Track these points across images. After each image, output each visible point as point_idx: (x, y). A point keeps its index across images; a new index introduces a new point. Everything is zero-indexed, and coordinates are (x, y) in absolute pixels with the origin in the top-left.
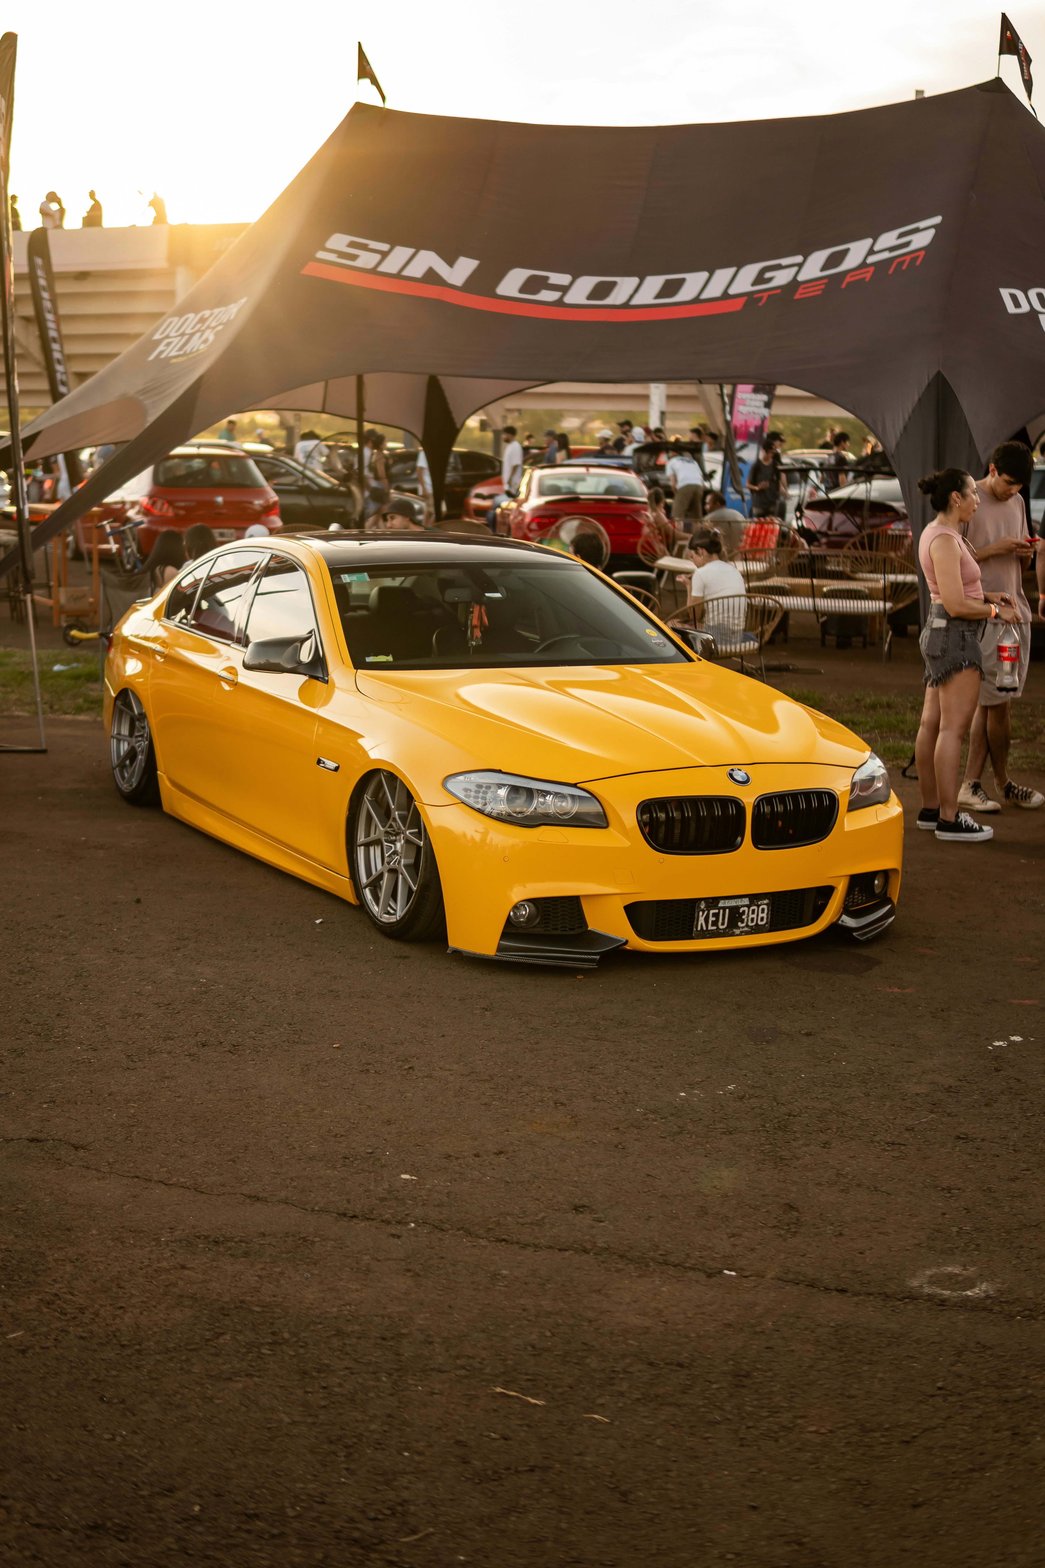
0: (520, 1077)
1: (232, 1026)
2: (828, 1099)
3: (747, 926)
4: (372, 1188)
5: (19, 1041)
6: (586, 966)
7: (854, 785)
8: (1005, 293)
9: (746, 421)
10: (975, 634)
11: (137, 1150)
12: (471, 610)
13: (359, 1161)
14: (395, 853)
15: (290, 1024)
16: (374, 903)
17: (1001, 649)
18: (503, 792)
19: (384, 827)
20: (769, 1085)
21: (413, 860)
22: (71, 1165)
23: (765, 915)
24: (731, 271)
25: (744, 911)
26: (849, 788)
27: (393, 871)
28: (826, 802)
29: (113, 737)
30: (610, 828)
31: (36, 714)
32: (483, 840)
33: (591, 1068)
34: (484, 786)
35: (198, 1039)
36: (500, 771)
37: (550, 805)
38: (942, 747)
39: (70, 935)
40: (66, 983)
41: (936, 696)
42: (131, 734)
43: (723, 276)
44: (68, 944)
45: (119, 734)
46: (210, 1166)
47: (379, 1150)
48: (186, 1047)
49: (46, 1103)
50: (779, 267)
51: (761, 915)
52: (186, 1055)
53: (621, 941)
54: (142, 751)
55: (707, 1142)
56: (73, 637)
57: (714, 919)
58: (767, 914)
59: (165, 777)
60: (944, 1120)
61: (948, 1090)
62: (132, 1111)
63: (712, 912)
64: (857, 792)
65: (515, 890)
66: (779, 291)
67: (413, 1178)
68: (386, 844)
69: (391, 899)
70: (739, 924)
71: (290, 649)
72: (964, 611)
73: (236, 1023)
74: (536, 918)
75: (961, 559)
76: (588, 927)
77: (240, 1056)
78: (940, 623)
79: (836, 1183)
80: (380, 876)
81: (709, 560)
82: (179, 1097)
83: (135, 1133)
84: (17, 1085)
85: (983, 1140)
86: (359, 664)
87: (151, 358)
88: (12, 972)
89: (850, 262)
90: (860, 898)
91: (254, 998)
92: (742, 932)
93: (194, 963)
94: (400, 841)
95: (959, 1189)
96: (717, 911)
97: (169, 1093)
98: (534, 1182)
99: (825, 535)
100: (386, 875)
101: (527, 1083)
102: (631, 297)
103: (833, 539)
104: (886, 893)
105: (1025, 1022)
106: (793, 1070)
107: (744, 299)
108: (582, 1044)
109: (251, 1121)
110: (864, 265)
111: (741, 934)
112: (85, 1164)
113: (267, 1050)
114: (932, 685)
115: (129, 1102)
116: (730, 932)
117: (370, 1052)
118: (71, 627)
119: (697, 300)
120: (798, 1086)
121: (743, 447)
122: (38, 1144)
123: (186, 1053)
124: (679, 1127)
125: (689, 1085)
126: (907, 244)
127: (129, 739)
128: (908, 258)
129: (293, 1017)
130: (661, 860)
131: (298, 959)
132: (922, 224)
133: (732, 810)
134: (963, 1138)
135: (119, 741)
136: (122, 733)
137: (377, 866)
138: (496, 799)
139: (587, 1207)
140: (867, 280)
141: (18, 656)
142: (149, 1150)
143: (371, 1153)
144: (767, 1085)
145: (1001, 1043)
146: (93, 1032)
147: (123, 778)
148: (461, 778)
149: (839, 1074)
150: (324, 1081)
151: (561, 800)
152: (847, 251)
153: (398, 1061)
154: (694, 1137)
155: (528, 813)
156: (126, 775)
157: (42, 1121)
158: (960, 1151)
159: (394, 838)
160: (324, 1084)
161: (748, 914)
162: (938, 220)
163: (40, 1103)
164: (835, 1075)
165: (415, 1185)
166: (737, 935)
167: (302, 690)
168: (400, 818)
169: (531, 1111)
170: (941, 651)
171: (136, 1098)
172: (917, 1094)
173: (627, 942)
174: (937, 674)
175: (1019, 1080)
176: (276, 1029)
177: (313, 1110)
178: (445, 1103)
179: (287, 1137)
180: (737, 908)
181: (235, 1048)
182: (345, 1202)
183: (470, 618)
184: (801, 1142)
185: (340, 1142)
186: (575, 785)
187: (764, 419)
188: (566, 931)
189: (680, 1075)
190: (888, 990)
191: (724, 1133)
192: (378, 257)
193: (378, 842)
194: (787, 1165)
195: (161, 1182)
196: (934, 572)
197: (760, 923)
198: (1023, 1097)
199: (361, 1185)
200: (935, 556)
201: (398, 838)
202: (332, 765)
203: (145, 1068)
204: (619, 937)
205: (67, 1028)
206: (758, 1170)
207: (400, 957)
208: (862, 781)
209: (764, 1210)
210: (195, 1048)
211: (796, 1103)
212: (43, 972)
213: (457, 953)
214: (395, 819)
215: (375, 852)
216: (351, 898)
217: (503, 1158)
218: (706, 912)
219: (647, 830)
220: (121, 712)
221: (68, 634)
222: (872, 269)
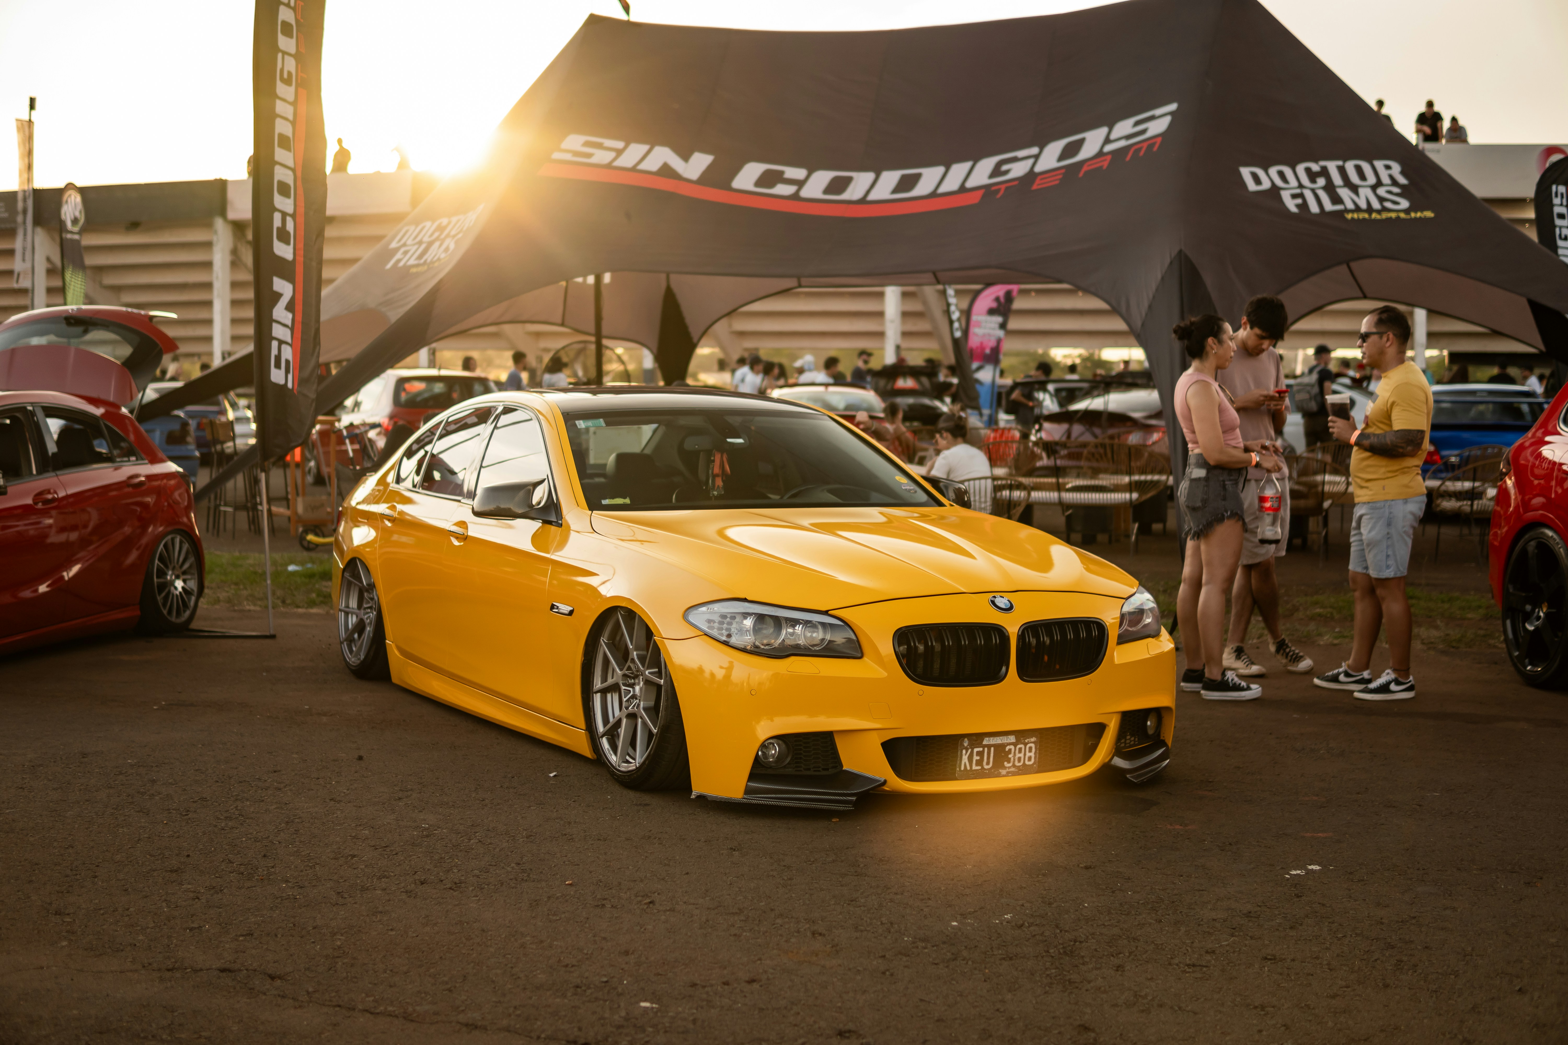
0: (772, 910)
1: (454, 866)
2: (1116, 926)
3: (1014, 766)
4: (607, 1015)
5: (219, 880)
6: (841, 807)
7: (1123, 616)
8: (1246, 172)
9: (982, 343)
10: (1236, 483)
11: (342, 980)
12: (712, 458)
13: (593, 990)
14: (634, 697)
15: (519, 864)
16: (611, 752)
17: (1263, 499)
18: (749, 623)
19: (621, 670)
20: (1049, 914)
21: (653, 703)
22: (265, 994)
23: (1032, 754)
24: (968, 165)
25: (1010, 750)
26: (1118, 620)
27: (632, 716)
28: (1095, 633)
29: (341, 610)
30: (865, 658)
31: (266, 607)
32: (727, 677)
33: (852, 901)
34: (729, 616)
35: (416, 877)
36: (745, 600)
37: (800, 635)
38: (1205, 602)
39: (285, 787)
40: (277, 828)
41: (1197, 551)
42: (360, 606)
43: (959, 170)
44: (282, 795)
45: (347, 607)
46: (423, 995)
47: (615, 980)
48: (403, 885)
49: (243, 936)
50: (1015, 160)
51: (1028, 754)
52: (402, 892)
53: (879, 781)
54: (371, 623)
55: (985, 968)
56: (309, 542)
57: (978, 758)
58: (1035, 754)
59: (393, 646)
60: (1247, 942)
61: (1248, 915)
62: (339, 943)
63: (976, 750)
64: (1125, 626)
65: (762, 723)
66: (1016, 183)
67: (654, 1006)
68: (624, 688)
69: (630, 748)
70: (1006, 763)
71: (521, 494)
72: (1224, 458)
73: (459, 863)
74: (787, 757)
75: (1219, 406)
76: (842, 766)
77: (461, 892)
78: (1200, 473)
79: (1134, 1004)
80: (618, 723)
81: (955, 444)
82: (392, 930)
83: (340, 963)
84: (212, 919)
85: (1293, 960)
86: (594, 505)
87: (389, 266)
88: (219, 819)
89: (1088, 151)
90: (1133, 739)
91: (480, 841)
92: (1008, 773)
93: (416, 811)
94: (639, 684)
95: (1273, 1007)
96: (981, 749)
97: (381, 926)
98: (791, 1009)
99: (1064, 445)
100: (624, 721)
101: (781, 915)
102: (868, 192)
103: (1073, 450)
104: (1159, 735)
105: (1321, 852)
106: (1074, 900)
107: (982, 192)
108: (841, 879)
109: (471, 952)
110: (1100, 154)
111: (1006, 775)
112: (282, 993)
113: (493, 887)
114: (1193, 538)
115: (335, 934)
116: (996, 773)
117: (606, 889)
118: (306, 532)
119: (934, 194)
120: (1081, 914)
121: (979, 368)
122: (230, 974)
123: (402, 890)
124: (953, 954)
125: (961, 915)
126: (1144, 132)
127: (357, 611)
128: (1145, 145)
129: (522, 858)
130: (921, 693)
131: (530, 807)
132: (1158, 112)
133: (995, 640)
134: (1270, 959)
135: (347, 614)
136: (351, 606)
137: (615, 712)
138: (742, 631)
139: (854, 1032)
140: (1105, 167)
141: (252, 559)
142: (355, 980)
143: (606, 982)
144: (1047, 914)
145: (1299, 872)
146: (302, 871)
147: (351, 651)
148: (704, 609)
149: (1126, 902)
150: (555, 915)
151: (811, 629)
152: (1082, 141)
153: (636, 896)
154: (970, 963)
155: (776, 646)
156: (354, 649)
157: (237, 952)
158: (1269, 971)
159: (633, 681)
160: (554, 918)
161: (1015, 753)
162: (1173, 107)
163: (236, 935)
164: (1121, 904)
165: (656, 1012)
166: (1004, 776)
167: (536, 539)
168: (638, 658)
169: (786, 941)
170: (1202, 501)
171: (343, 931)
172: (1214, 920)
173: (885, 782)
174: (1198, 526)
175: (1323, 905)
176: (503, 868)
177: (542, 942)
178: (689, 934)
179: (512, 968)
180: (1003, 746)
181: (457, 886)
182: (576, 1029)
183: (711, 466)
184: (1091, 966)
185: (570, 972)
186: (826, 613)
187: (999, 341)
188: (819, 771)
189: (950, 906)
190: (1169, 827)
191: (1004, 959)
192: (613, 155)
193: (615, 688)
194: (1077, 988)
195: (367, 1011)
196: (1191, 420)
197: (1027, 763)
198: (1330, 920)
199: (594, 1013)
200: (1192, 403)
201: (637, 681)
202: (565, 609)
203: (355, 903)
204: (877, 777)
205: (273, 867)
206: (1045, 993)
207: (640, 805)
208: (1130, 613)
209: (1056, 1032)
210: (413, 885)
211: (1081, 930)
212: (252, 818)
213: (701, 798)
214: (633, 660)
215: (613, 700)
216: (587, 751)
217: (756, 986)
218: (970, 750)
219: (904, 662)
220: (350, 584)
221: (305, 539)
222: (1109, 157)
